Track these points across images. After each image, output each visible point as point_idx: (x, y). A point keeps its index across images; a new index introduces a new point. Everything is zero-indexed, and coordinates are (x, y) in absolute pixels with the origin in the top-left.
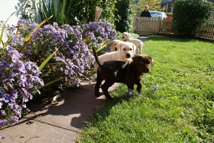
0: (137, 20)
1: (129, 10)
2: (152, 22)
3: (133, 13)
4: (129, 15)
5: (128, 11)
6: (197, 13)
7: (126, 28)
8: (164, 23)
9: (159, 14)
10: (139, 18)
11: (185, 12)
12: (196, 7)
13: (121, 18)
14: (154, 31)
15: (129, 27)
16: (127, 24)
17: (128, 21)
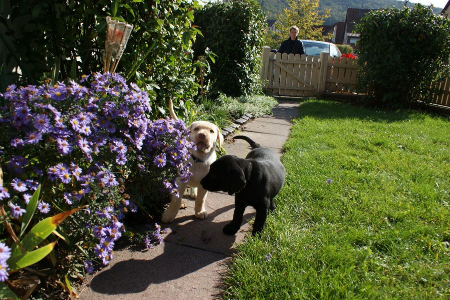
0: (272, 61)
1: (248, 35)
2: (309, 65)
3: (260, 44)
4: (250, 48)
5: (247, 39)
6: (421, 45)
7: (242, 82)
8: (337, 68)
9: (322, 46)
10: (275, 56)
11: (391, 43)
12: (420, 29)
13: (216, 58)
14: (313, 87)
15: (251, 81)
16: (245, 74)
17: (247, 64)
